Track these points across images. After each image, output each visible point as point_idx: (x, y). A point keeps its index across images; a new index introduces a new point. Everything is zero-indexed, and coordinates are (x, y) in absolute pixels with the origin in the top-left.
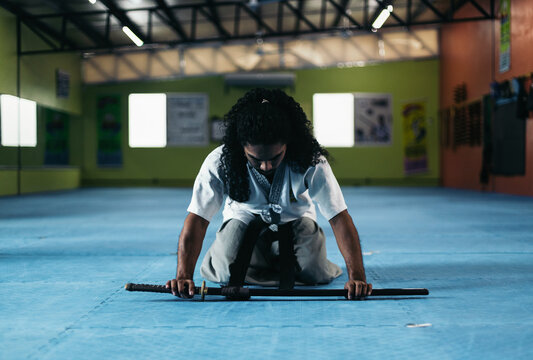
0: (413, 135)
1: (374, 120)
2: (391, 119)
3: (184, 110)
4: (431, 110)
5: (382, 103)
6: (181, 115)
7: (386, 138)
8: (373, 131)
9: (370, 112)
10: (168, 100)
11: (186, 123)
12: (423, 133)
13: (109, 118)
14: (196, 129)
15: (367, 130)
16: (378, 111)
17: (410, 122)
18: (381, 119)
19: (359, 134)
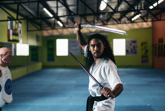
0: (144, 52)
1: (132, 47)
2: (137, 47)
3: (73, 44)
4: (150, 44)
5: (134, 42)
6: (73, 46)
7: (136, 53)
8: (132, 50)
9: (131, 45)
10: (69, 41)
11: (74, 48)
12: (147, 51)
13: (51, 47)
14: (77, 50)
15: (130, 50)
16: (133, 44)
17: (143, 47)
18: (134, 47)
19: (127, 51)
